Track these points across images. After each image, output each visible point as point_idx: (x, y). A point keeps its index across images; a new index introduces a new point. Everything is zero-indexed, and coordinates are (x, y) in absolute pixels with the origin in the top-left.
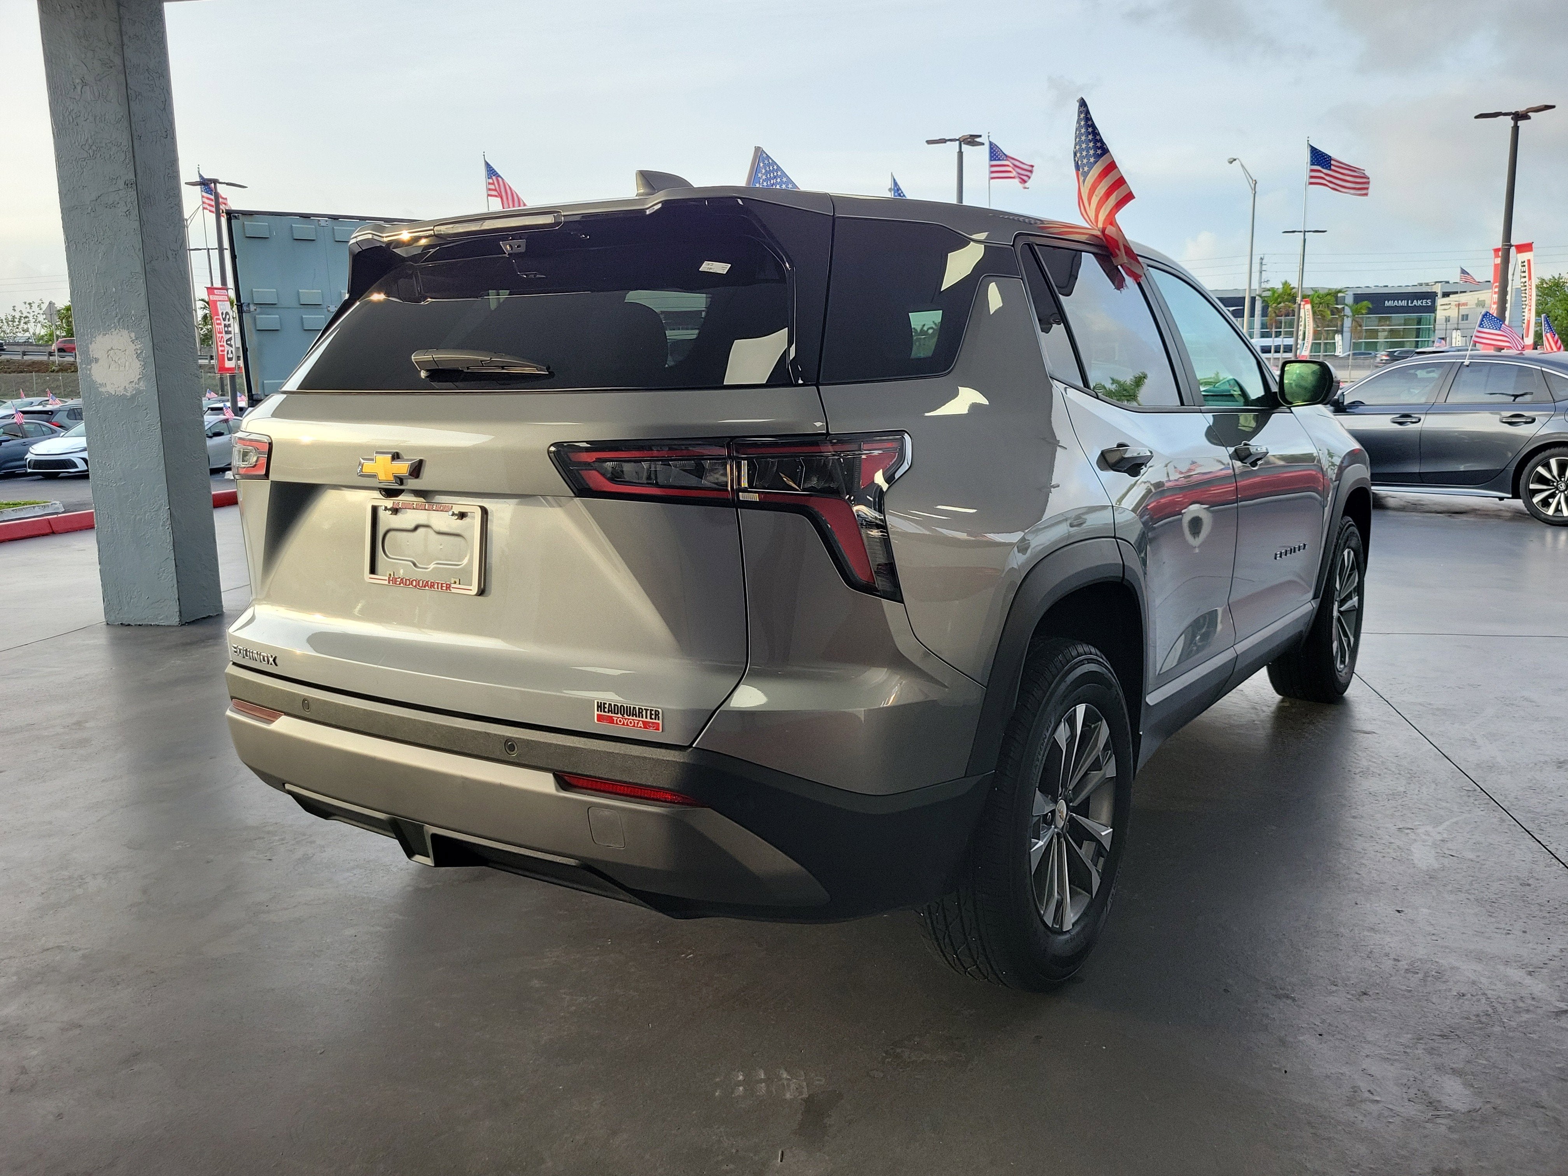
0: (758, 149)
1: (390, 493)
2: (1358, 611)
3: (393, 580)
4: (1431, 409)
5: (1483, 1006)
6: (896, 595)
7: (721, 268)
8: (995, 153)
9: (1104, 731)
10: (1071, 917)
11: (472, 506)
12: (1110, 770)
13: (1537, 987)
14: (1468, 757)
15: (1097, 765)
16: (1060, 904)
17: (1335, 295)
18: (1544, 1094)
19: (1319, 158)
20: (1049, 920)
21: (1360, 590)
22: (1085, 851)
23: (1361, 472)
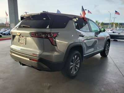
0: (58, 10)
1: (19, 36)
2: (109, 49)
3: (20, 43)
4: (121, 33)
5: (108, 83)
6: (56, 46)
7: (45, 19)
8: (88, 11)
9: (78, 58)
10: (74, 73)
11: (25, 37)
12: (79, 61)
13: (113, 81)
14: (115, 62)
15: (78, 61)
16: (73, 72)
17: (117, 23)
18: (110, 90)
19: (116, 12)
20: (72, 73)
21: (109, 48)
22: (77, 68)
23: (110, 38)
